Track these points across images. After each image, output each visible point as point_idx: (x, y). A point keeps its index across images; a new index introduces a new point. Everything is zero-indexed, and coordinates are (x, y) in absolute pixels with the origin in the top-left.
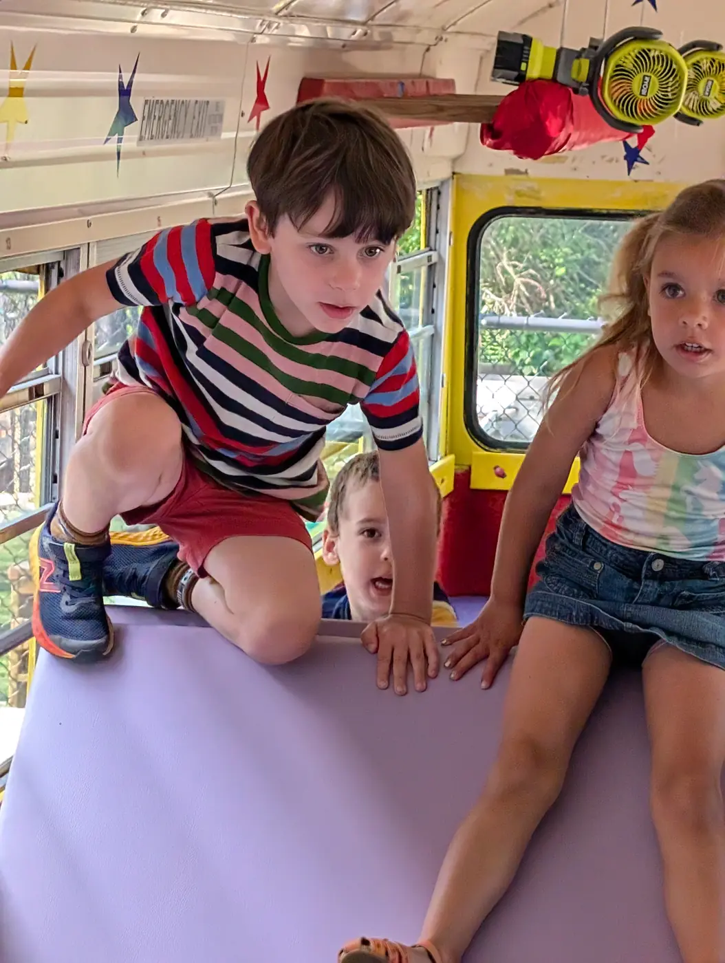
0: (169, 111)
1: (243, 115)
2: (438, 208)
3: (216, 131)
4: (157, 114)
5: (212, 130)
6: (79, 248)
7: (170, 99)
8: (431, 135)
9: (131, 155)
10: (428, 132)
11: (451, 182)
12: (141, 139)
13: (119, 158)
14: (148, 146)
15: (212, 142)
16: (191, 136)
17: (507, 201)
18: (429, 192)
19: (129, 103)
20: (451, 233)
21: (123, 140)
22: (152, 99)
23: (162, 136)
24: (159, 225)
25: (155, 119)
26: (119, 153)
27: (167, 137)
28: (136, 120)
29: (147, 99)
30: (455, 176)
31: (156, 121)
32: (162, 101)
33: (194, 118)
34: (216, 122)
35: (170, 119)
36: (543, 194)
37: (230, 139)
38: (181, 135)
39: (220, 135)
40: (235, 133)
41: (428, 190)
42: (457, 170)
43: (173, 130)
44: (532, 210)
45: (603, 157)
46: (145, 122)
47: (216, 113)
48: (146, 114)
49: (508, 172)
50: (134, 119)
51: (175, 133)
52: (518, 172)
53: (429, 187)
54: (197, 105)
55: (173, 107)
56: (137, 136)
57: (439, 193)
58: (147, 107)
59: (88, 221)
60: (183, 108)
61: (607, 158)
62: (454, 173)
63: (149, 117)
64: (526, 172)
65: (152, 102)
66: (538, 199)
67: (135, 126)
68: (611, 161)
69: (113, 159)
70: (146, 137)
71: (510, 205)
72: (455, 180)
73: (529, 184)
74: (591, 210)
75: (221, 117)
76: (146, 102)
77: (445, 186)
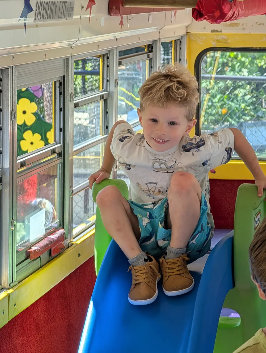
0: (48, 6)
1: (83, 7)
2: (180, 49)
3: (70, 15)
4: (42, 8)
5: (68, 15)
6: (8, 68)
7: (48, 1)
8: (175, 15)
9: (31, 26)
10: (173, 13)
11: (186, 36)
12: (35, 19)
13: (25, 28)
14: (39, 22)
15: (69, 20)
16: (59, 18)
17: (213, 45)
18: (176, 41)
19: (29, 3)
20: (187, 60)
21: (27, 20)
22: (40, 1)
23: (45, 18)
24: (46, 58)
25: (41, 10)
26: (25, 25)
27: (48, 18)
28: (33, 10)
29: (37, 1)
30: (188, 34)
31: (42, 11)
32: (45, 2)
33: (60, 9)
34: (70, 11)
35: (48, 10)
36: (229, 41)
37: (78, 18)
38: (54, 17)
39: (73, 17)
40: (80, 16)
41: (175, 40)
42: (188, 31)
43: (50, 15)
44: (225, 49)
45: (257, 23)
46: (37, 12)
47: (70, 7)
48: (37, 8)
49: (213, 31)
50: (32, 10)
51: (51, 16)
52: (217, 31)
53: (176, 39)
54: (61, 4)
55: (50, 4)
56: (33, 18)
57: (181, 42)
58: (38, 5)
59: (12, 56)
60: (55, 5)
61: (258, 23)
62: (187, 33)
63: (39, 9)
64: (221, 31)
65: (40, 2)
66: (227, 43)
67: (33, 13)
68: (260, 24)
69: (23, 28)
70: (38, 18)
71: (214, 46)
72: (188, 36)
73: (223, 36)
74: (252, 48)
75: (73, 8)
76: (37, 2)
77: (183, 39)
